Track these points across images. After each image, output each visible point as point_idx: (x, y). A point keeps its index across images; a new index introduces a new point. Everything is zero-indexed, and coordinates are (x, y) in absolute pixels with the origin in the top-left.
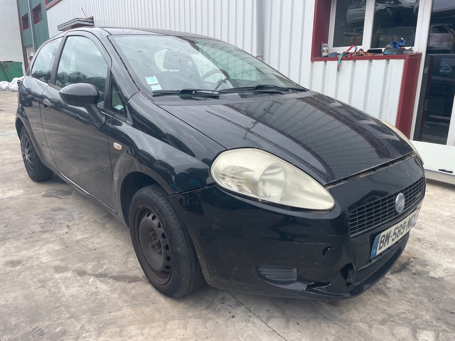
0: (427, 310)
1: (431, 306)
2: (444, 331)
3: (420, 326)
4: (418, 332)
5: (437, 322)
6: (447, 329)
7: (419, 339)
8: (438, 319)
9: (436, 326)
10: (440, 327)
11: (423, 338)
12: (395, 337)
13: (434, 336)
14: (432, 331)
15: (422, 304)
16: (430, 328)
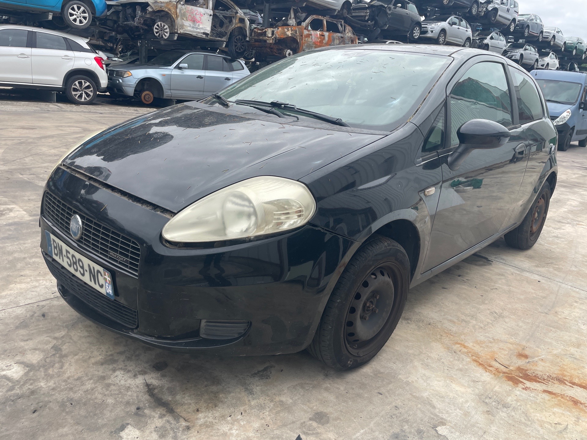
0: (53, 389)
1: (59, 397)
2: (12, 389)
3: (32, 373)
4: (26, 368)
5: (29, 389)
6: (13, 392)
7: (16, 364)
8: (33, 392)
9: (23, 385)
10: (21, 388)
11: (15, 368)
12: (30, 349)
13: (12, 377)
14: (20, 379)
15: (68, 389)
16: (25, 378)
